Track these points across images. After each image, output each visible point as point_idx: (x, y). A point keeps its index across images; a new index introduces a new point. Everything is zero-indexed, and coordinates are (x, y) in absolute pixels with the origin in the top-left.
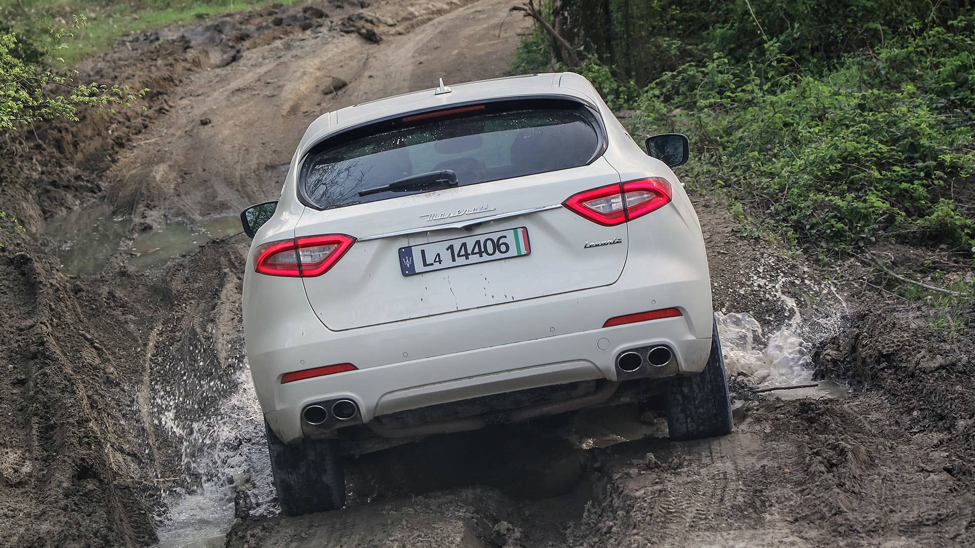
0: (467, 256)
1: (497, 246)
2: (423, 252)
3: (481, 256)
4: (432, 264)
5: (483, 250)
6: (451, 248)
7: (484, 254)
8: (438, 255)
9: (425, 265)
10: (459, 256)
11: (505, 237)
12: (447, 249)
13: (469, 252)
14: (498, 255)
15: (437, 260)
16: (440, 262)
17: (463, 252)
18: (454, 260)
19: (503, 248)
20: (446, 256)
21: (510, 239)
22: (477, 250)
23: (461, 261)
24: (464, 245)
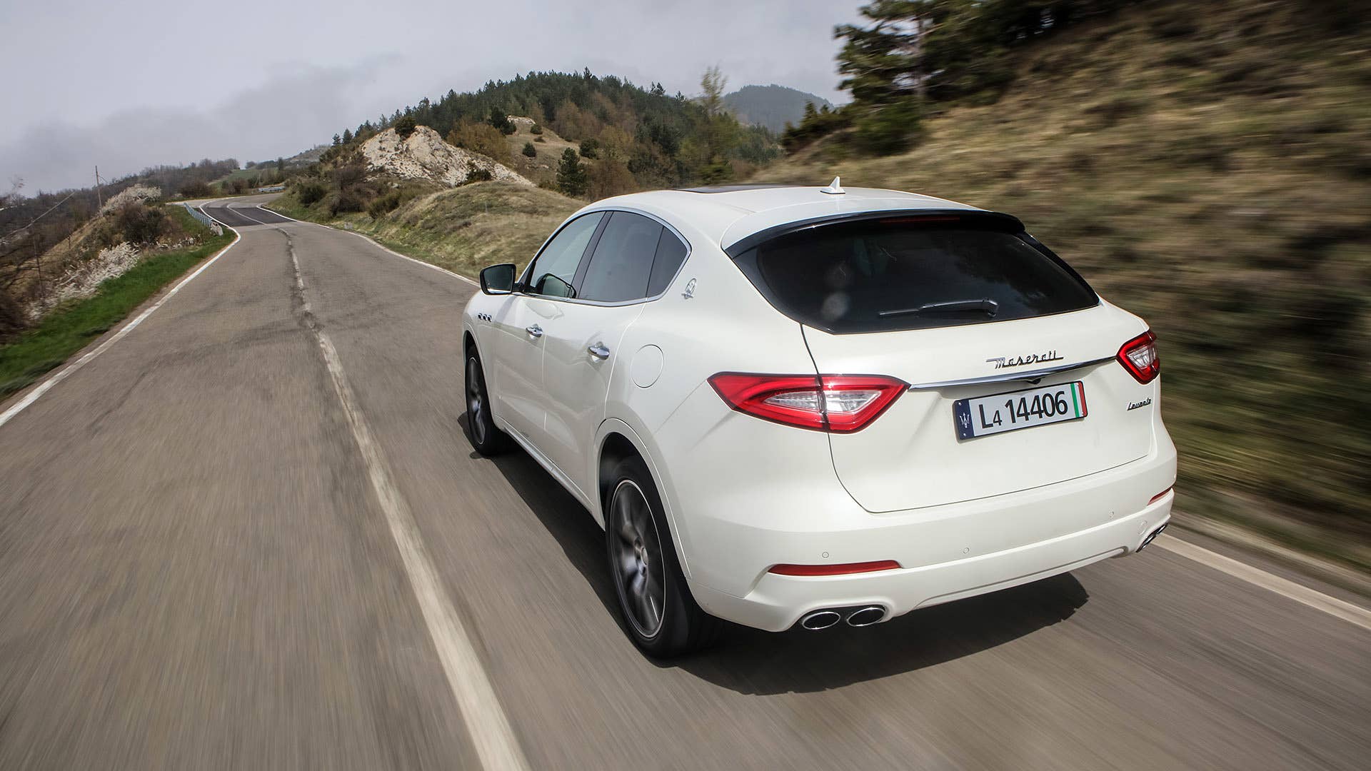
0: (1026, 415)
1: (1055, 404)
2: (981, 407)
3: (1041, 417)
4: (991, 425)
5: (1042, 409)
6: (1010, 403)
7: (1043, 414)
8: (997, 412)
9: (985, 426)
10: (1019, 415)
11: (1063, 393)
12: (1007, 406)
13: (1029, 411)
14: (1057, 417)
15: (997, 419)
16: (1000, 422)
17: (1022, 411)
18: (1014, 421)
19: (1062, 407)
20: (1005, 414)
21: (1067, 397)
22: (1036, 409)
23: (1021, 421)
24: (1023, 400)
